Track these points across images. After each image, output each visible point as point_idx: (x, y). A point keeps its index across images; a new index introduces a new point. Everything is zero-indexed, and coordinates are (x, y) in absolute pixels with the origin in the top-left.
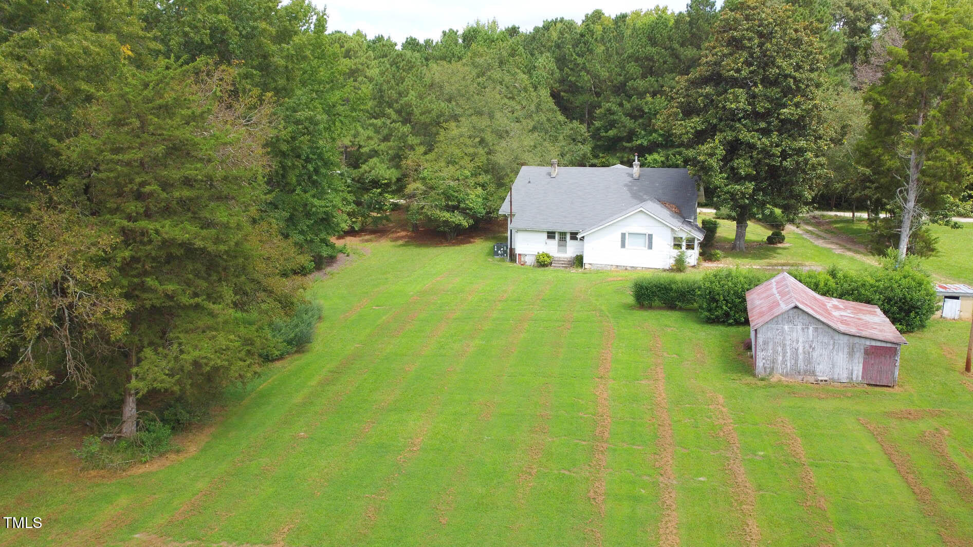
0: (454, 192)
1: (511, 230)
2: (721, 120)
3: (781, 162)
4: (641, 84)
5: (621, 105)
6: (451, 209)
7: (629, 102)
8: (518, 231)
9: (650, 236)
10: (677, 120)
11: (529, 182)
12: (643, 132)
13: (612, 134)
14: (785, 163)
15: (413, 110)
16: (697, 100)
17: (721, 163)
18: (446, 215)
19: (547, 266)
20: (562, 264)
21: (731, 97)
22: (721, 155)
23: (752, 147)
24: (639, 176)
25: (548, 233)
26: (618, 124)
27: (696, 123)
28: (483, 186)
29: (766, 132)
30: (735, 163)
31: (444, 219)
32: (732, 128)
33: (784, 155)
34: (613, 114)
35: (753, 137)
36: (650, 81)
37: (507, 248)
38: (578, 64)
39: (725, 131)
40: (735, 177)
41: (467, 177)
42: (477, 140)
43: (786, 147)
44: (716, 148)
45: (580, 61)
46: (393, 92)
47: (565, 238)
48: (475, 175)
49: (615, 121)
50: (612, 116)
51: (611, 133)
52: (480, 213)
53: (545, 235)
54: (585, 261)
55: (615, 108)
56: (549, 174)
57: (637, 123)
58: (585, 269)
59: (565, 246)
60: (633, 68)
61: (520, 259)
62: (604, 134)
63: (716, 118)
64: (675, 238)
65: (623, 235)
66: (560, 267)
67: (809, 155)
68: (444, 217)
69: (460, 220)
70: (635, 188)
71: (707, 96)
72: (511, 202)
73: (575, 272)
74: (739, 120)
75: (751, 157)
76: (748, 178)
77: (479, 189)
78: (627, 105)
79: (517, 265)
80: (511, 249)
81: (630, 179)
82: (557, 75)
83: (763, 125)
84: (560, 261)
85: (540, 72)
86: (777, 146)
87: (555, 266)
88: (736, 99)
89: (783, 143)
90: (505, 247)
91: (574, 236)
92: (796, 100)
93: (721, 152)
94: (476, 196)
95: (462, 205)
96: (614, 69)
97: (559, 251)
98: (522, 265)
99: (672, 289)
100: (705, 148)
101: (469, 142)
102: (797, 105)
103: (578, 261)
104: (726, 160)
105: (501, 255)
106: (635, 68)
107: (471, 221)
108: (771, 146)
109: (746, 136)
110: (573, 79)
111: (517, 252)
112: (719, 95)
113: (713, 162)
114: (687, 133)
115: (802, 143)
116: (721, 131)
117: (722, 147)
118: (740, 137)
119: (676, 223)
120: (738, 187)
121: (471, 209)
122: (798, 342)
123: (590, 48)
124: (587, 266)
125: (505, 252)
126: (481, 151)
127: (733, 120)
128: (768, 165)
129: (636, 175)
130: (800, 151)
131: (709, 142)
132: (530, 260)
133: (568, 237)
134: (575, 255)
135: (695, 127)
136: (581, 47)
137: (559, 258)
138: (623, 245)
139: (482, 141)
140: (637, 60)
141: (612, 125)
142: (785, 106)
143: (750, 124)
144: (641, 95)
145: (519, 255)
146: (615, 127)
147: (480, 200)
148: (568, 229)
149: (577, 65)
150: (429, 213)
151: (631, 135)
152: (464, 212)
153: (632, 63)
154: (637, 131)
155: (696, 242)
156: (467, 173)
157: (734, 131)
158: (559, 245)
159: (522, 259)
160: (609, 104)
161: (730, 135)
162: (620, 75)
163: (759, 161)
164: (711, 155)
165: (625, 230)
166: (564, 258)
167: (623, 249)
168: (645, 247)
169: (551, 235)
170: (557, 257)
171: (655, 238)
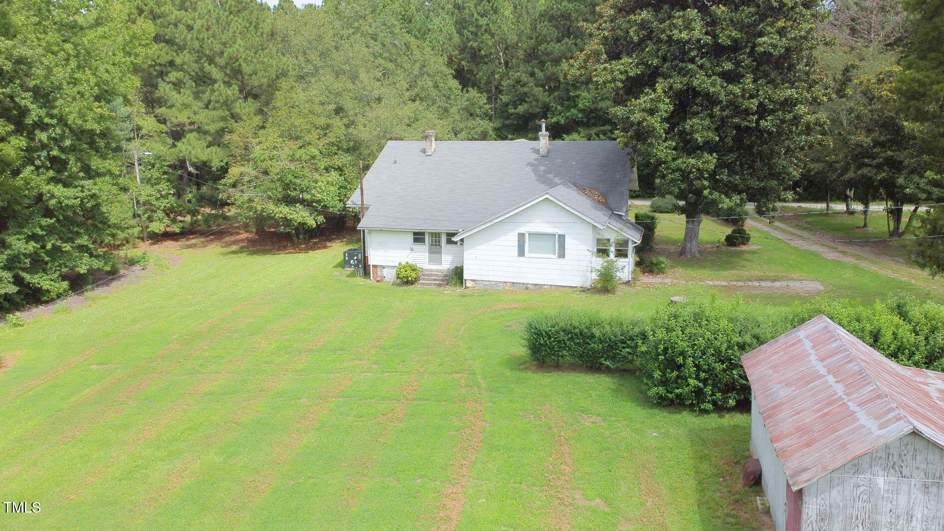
0: (295, 177)
2: (664, 59)
3: (757, 122)
4: (556, 48)
5: (532, 74)
6: (289, 201)
7: (542, 71)
8: (370, 232)
9: (562, 238)
10: (598, 61)
11: (395, 162)
12: (559, 107)
14: (763, 123)
16: (628, 32)
17: (667, 126)
18: (284, 211)
19: (412, 284)
20: (435, 280)
21: (680, 22)
22: (666, 111)
23: (711, 100)
24: (548, 152)
25: (415, 234)
26: (529, 97)
27: (628, 65)
29: (731, 77)
30: (688, 124)
32: (682, 72)
33: (762, 111)
34: (523, 86)
35: (713, 84)
36: (567, 43)
37: (361, 255)
39: (670, 77)
40: (688, 146)
42: (333, 107)
43: (765, 98)
44: (658, 100)
47: (439, 242)
48: (327, 154)
49: (527, 94)
50: (522, 89)
51: (521, 109)
53: (411, 238)
54: (465, 277)
55: (525, 78)
56: (424, 151)
57: (552, 96)
58: (466, 288)
59: (440, 253)
60: (545, 28)
61: (375, 273)
62: (513, 111)
63: (658, 57)
64: (598, 240)
65: (521, 236)
66: (430, 284)
67: (801, 109)
68: (281, 212)
69: (303, 217)
70: (542, 168)
71: (643, 25)
72: (362, 189)
73: (452, 292)
74: (692, 60)
75: (711, 116)
76: (709, 147)
77: (334, 174)
78: (540, 75)
79: (371, 282)
80: (365, 259)
81: (535, 156)
82: (457, 39)
83: (728, 66)
84: (432, 275)
86: (752, 97)
87: (423, 284)
88: (688, 27)
89: (761, 93)
91: (451, 238)
92: (780, 24)
93: (666, 107)
95: (307, 196)
96: (523, 31)
97: (430, 261)
98: (378, 281)
99: (593, 336)
100: (644, 100)
101: (319, 109)
102: (781, 32)
103: (457, 275)
104: (675, 119)
105: (355, 266)
106: (548, 29)
107: (321, 219)
108: (743, 96)
109: (701, 81)
110: (475, 45)
111: (372, 262)
112: (662, 21)
113: (655, 122)
114: (614, 80)
115: (790, 92)
116: (666, 76)
117: (667, 100)
118: (696, 83)
119: (600, 218)
120: (693, 161)
121: (319, 202)
124: (469, 284)
125: (360, 261)
126: (337, 122)
127: (682, 61)
128: (737, 127)
129: (543, 151)
130: (788, 104)
131: (647, 94)
132: (390, 275)
133: (443, 239)
134: (453, 267)
135: (626, 72)
136: (484, 5)
137: (432, 271)
138: (521, 253)
139: (339, 110)
140: (551, 18)
141: (522, 99)
142: (761, 34)
143: (708, 65)
144: (557, 62)
145: (374, 266)
146: (526, 102)
147: (332, 188)
148: (443, 227)
149: (479, 27)
150: (259, 208)
151: (546, 110)
152: (310, 205)
153: (546, 23)
154: (553, 106)
155: (631, 247)
156: (314, 151)
157: (684, 76)
158: (431, 252)
159: (379, 273)
160: (519, 74)
161: (678, 83)
162: (531, 38)
163: (722, 120)
164: (652, 112)
165: (522, 230)
166: (437, 271)
167: (521, 259)
168: (555, 254)
169: (418, 237)
170: (427, 270)
171: (568, 240)
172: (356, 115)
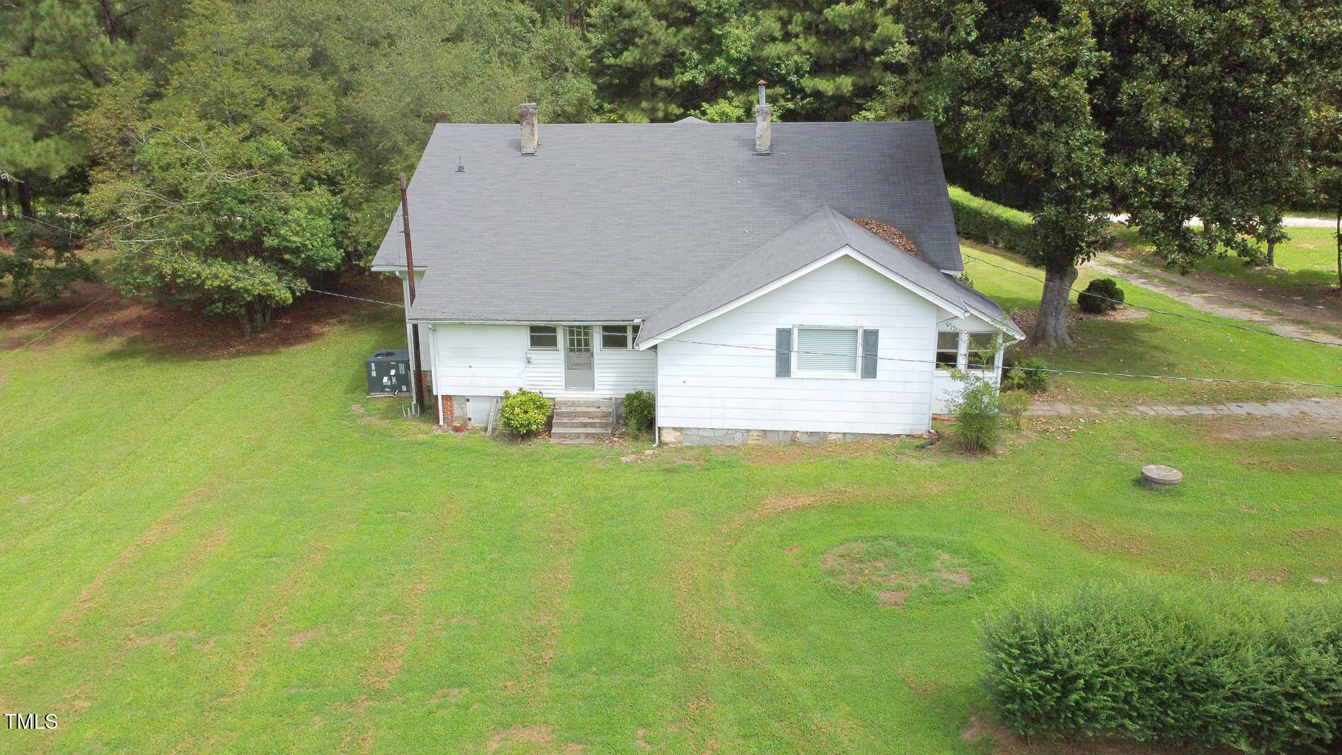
0: (242, 202)
6: (237, 253)
8: (436, 325)
9: (871, 338)
11: (461, 169)
12: (696, 56)
18: (220, 273)
19: (537, 436)
20: (585, 425)
24: (772, 147)
25: (534, 329)
28: (331, 182)
31: (217, 283)
37: (408, 368)
41: (277, 159)
42: (305, 53)
47: (587, 344)
48: (302, 151)
52: (325, 260)
53: (525, 337)
54: (660, 422)
56: (518, 146)
58: (661, 444)
59: (590, 366)
61: (449, 411)
64: (942, 336)
65: (784, 337)
66: (578, 436)
68: (216, 276)
69: (265, 285)
72: (407, 234)
73: (629, 452)
77: (320, 191)
79: (439, 432)
80: (419, 373)
81: (746, 155)
84: (577, 415)
87: (563, 436)
90: (402, 367)
91: (616, 337)
94: (311, 211)
95: (269, 241)
97: (569, 384)
98: (457, 429)
101: (278, 58)
103: (639, 415)
105: (393, 388)
107: (302, 285)
111: (441, 387)
121: (296, 251)
124: (668, 437)
125: (403, 379)
126: (317, 85)
129: (763, 144)
132: (482, 415)
133: (597, 339)
134: (621, 394)
137: (574, 404)
138: (783, 368)
139: (318, 60)
145: (446, 396)
147: (320, 222)
148: (598, 313)
150: (167, 270)
152: (277, 258)
155: (1000, 347)
156: (275, 145)
158: (570, 366)
159: (457, 412)
165: (788, 321)
166: (587, 404)
167: (783, 382)
168: (855, 370)
169: (542, 336)
170: (565, 403)
171: (885, 347)
172: (353, 69)
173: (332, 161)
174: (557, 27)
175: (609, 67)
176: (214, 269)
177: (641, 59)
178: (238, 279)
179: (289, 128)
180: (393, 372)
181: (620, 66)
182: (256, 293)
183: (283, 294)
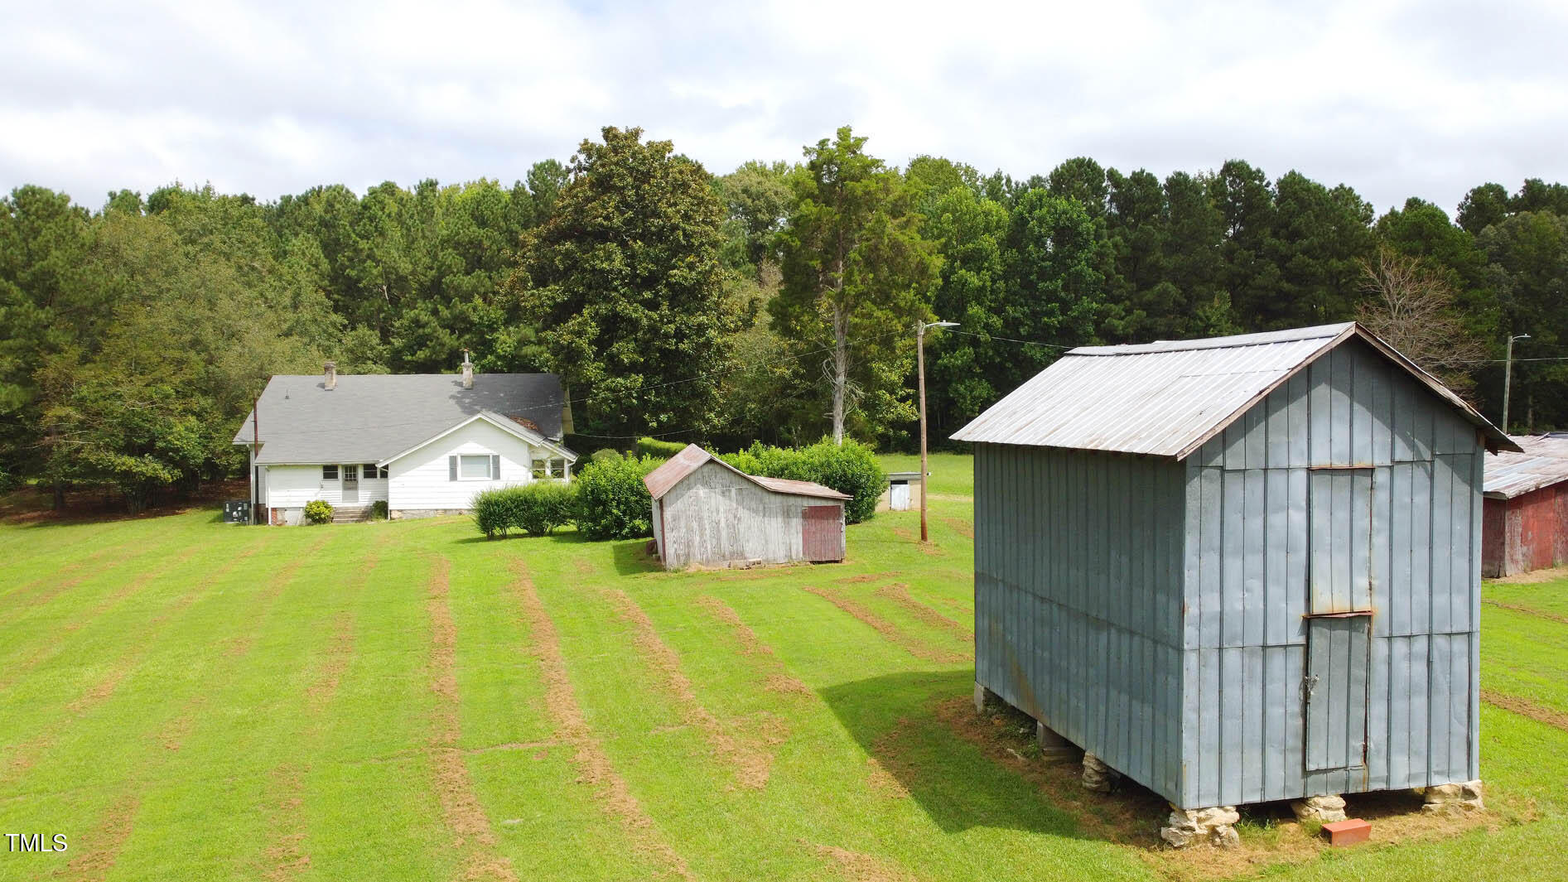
0: (144, 420)
1: (257, 468)
2: (590, 287)
3: (676, 344)
4: (466, 282)
5: (435, 312)
6: (138, 451)
7: (448, 308)
8: (270, 467)
9: (496, 459)
10: (526, 289)
11: (287, 398)
13: (423, 356)
14: (681, 346)
15: (57, 282)
16: (553, 261)
17: (595, 348)
18: (129, 461)
19: (324, 523)
20: (352, 517)
21: (601, 253)
22: (593, 334)
23: (634, 324)
24: (472, 385)
25: (325, 468)
26: (431, 341)
27: (554, 292)
28: (199, 416)
29: (652, 305)
30: (614, 349)
31: (124, 467)
32: (607, 299)
33: (680, 335)
34: (424, 326)
35: (636, 311)
36: (479, 276)
37: (250, 506)
38: (361, 250)
39: (596, 304)
40: (616, 368)
41: (168, 397)
42: (187, 338)
43: (681, 324)
44: (585, 323)
45: (363, 245)
46: (17, 252)
47: (355, 476)
48: (181, 395)
49: (428, 337)
50: (421, 331)
52: (194, 458)
53: (320, 473)
54: (390, 507)
55: (424, 318)
57: (462, 340)
58: (392, 518)
59: (356, 488)
60: (450, 257)
61: (274, 517)
62: (410, 358)
63: (583, 285)
64: (534, 460)
65: (453, 460)
66: (347, 521)
67: (712, 333)
68: (124, 464)
69: (155, 470)
70: (467, 401)
71: (568, 255)
72: (255, 422)
73: (377, 525)
74: (615, 289)
75: (636, 340)
76: (634, 368)
77: (192, 419)
78: (445, 313)
79: (269, 527)
80: (258, 506)
81: (459, 389)
82: (325, 265)
83: (647, 295)
84: (348, 513)
85: (294, 259)
86: (670, 322)
87: (338, 522)
88: (609, 257)
89: (677, 319)
90: (245, 506)
91: (370, 471)
92: (690, 259)
93: (593, 330)
94: (187, 429)
95: (160, 444)
96: (420, 259)
97: (345, 498)
98: (279, 525)
100: (573, 324)
102: (691, 267)
103: (381, 509)
104: (601, 343)
105: (239, 519)
106: (454, 257)
107: (178, 473)
108: (661, 320)
109: (624, 307)
110: (353, 273)
111: (270, 506)
112: (585, 252)
113: (583, 343)
114: (542, 305)
115: (703, 319)
116: (591, 303)
117: (593, 324)
118: (619, 309)
119: (536, 440)
120: (620, 380)
121: (177, 450)
122: (718, 511)
123: (380, 225)
124: (395, 515)
125: (246, 513)
126: (194, 357)
127: (606, 289)
128: (660, 350)
129: (466, 384)
130: (701, 329)
131: (574, 318)
132: (294, 518)
133: (360, 472)
134: (374, 501)
135: (553, 298)
136: (365, 224)
137: (346, 508)
138: (453, 476)
139: (195, 344)
140: (457, 245)
141: (421, 343)
142: (674, 268)
143: (629, 292)
144: (467, 298)
145: (274, 510)
146: (427, 346)
147: (193, 436)
148: (359, 458)
149: (357, 251)
150: (92, 459)
152: (162, 455)
153: (450, 250)
155: (567, 466)
156: (168, 389)
157: (609, 302)
158: (345, 488)
159: (280, 517)
160: (417, 311)
161: (603, 309)
162: (431, 268)
163: (647, 342)
164: (579, 334)
165: (454, 453)
166: (354, 508)
167: (454, 483)
168: (489, 476)
169: (330, 472)
170: (341, 508)
171: (503, 461)
172: (217, 348)
173: (201, 402)
174: (362, 330)
175: (409, 362)
176: (123, 459)
177: (431, 356)
178: (137, 466)
179: (177, 380)
180: (240, 509)
181: (416, 362)
182: (149, 475)
183: (166, 475)
